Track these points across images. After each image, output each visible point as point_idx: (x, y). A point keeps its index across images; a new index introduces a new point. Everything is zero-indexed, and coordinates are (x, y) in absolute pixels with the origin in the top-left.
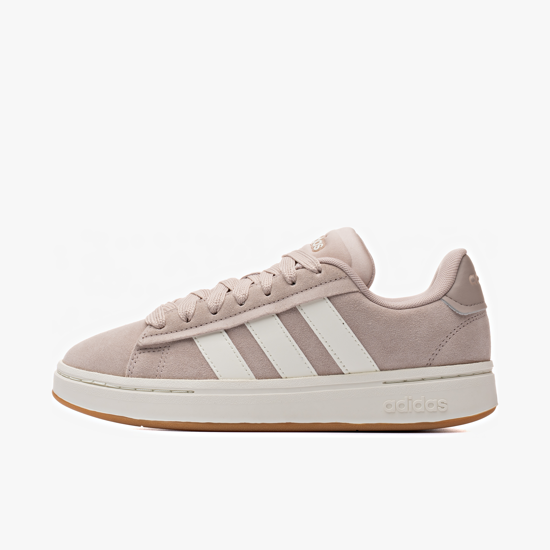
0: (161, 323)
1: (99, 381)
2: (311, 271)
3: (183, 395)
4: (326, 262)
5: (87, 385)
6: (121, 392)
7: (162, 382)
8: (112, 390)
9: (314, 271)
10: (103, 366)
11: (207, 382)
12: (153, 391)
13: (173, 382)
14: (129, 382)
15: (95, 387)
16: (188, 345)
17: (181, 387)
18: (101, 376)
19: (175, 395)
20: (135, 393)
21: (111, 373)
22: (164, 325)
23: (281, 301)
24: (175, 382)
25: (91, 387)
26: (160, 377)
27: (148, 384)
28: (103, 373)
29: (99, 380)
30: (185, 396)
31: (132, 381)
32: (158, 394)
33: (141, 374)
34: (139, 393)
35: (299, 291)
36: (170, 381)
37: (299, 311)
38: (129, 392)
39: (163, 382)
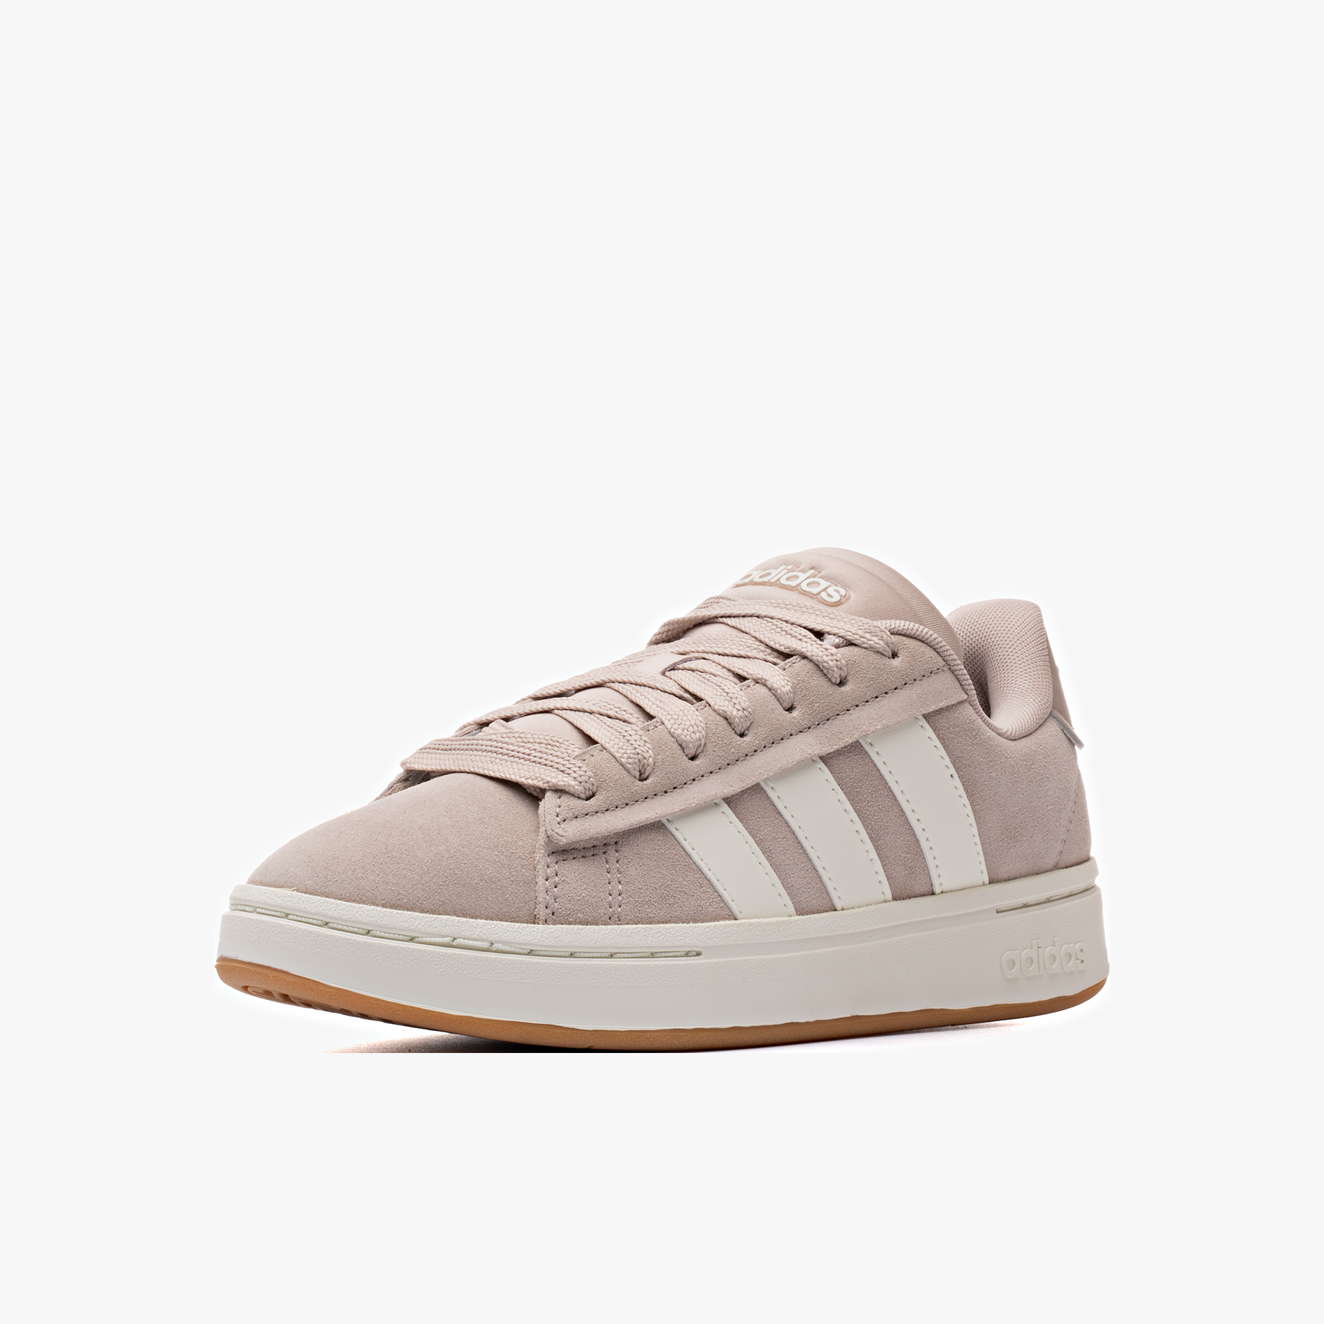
0: (587, 785)
1: (472, 937)
2: (878, 652)
3: (684, 962)
4: (900, 632)
5: (442, 951)
6: (540, 963)
7: (632, 933)
8: (516, 958)
9: (884, 653)
10: (469, 900)
11: (726, 926)
12: (612, 955)
13: (656, 931)
14: (558, 937)
15: (466, 955)
16: (656, 838)
17: (678, 944)
18: (475, 925)
19: (667, 962)
20: (579, 962)
21: (497, 916)
22: (595, 789)
23: (826, 725)
24: (661, 932)
25: (455, 954)
26: (619, 921)
27: (602, 939)
28: (472, 918)
29: (474, 936)
30: (688, 965)
31: (563, 934)
32: (629, 963)
33: (579, 915)
34: (587, 963)
35: (862, 700)
36: (651, 928)
37: (864, 749)
38: (562, 962)
39: (636, 932)
